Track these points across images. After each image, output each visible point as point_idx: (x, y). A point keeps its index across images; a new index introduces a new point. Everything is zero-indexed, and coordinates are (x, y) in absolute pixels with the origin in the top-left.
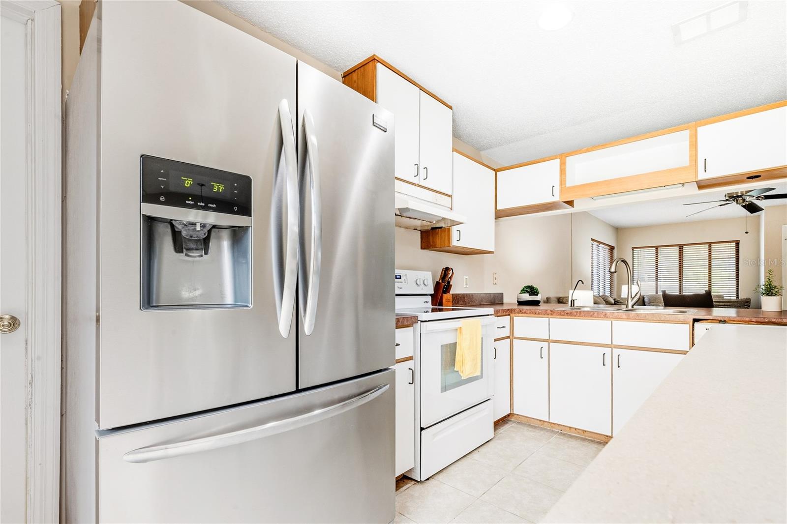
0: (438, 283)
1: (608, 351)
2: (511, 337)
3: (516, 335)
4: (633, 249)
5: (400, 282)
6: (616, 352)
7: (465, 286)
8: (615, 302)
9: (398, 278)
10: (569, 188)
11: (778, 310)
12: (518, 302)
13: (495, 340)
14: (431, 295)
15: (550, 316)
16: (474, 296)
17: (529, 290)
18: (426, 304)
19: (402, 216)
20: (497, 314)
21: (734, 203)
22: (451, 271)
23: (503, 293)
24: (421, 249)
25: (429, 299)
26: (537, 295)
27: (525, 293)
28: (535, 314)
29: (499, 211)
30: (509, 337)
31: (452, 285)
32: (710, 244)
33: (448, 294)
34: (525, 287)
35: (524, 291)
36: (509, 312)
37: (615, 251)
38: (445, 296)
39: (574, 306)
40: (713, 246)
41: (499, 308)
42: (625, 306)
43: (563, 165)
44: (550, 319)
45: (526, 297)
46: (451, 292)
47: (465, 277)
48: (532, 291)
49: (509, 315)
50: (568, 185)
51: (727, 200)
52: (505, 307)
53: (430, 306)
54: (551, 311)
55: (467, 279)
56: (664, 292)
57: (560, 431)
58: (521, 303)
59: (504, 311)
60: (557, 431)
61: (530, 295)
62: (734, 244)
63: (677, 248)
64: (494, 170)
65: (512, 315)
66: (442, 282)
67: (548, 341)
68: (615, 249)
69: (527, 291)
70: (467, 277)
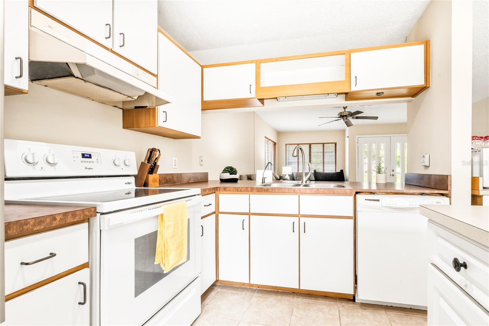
0: (143, 164)
1: (296, 219)
2: (217, 213)
3: (221, 210)
4: (286, 145)
5: (90, 162)
6: (303, 220)
7: (174, 167)
8: (280, 177)
9: (87, 157)
10: (262, 88)
11: (385, 182)
12: (221, 180)
13: (202, 218)
14: (134, 176)
15: (250, 193)
16: (183, 175)
17: (229, 170)
18: (128, 185)
19: (85, 81)
20: (205, 193)
21: (342, 120)
22: (158, 152)
23: (208, 173)
24: (123, 128)
25: (132, 180)
26: (236, 174)
27: (226, 172)
28: (238, 191)
29: (205, 102)
30: (214, 213)
31: (158, 166)
32: (323, 144)
33: (154, 174)
34: (227, 168)
36: (215, 190)
37: (277, 145)
38: (151, 177)
39: (264, 183)
40: (325, 145)
41: (205, 186)
42: (301, 181)
43: (258, 69)
44: (250, 195)
45: (227, 176)
46: (158, 173)
47: (174, 159)
48: (231, 170)
49: (214, 193)
50: (262, 86)
51: (339, 117)
52: (210, 186)
53: (133, 187)
54: (251, 188)
55: (175, 160)
56: (315, 171)
57: (258, 288)
58: (223, 181)
59: (210, 189)
60: (256, 288)
61: (230, 174)
62: (334, 145)
63: (308, 146)
64: (201, 66)
65: (217, 192)
66: (148, 162)
67: (249, 214)
68: (277, 144)
69: (228, 171)
70: (176, 159)
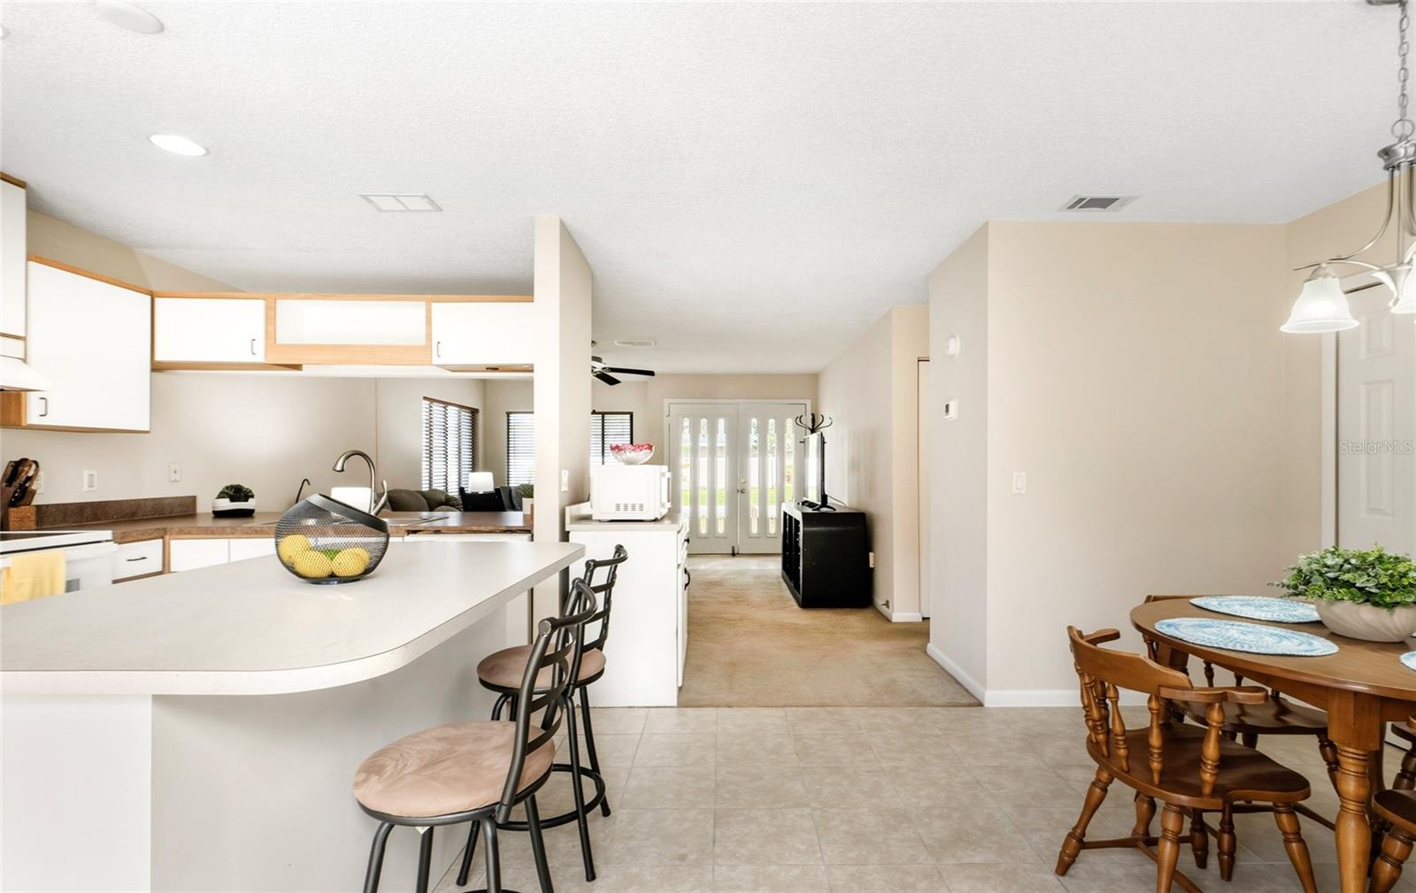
4: (508, 414)
7: (88, 489)
10: (280, 346)
12: (215, 512)
15: (230, 536)
16: (112, 505)
17: (232, 493)
20: (124, 539)
22: (33, 466)
23: (195, 497)
26: (248, 500)
27: (225, 498)
28: (207, 533)
29: (160, 362)
33: (22, 508)
34: (227, 488)
35: (222, 495)
36: (159, 533)
37: (480, 417)
38: (14, 512)
40: (607, 417)
43: (271, 310)
45: (226, 504)
46: (34, 503)
47: (87, 473)
48: (238, 493)
49: (162, 537)
54: (232, 528)
55: (91, 475)
58: (219, 515)
59: (145, 532)
61: (234, 501)
62: (628, 416)
64: (148, 294)
65: (166, 537)
66: (9, 486)
68: (481, 412)
69: (227, 494)
70: (94, 472)
